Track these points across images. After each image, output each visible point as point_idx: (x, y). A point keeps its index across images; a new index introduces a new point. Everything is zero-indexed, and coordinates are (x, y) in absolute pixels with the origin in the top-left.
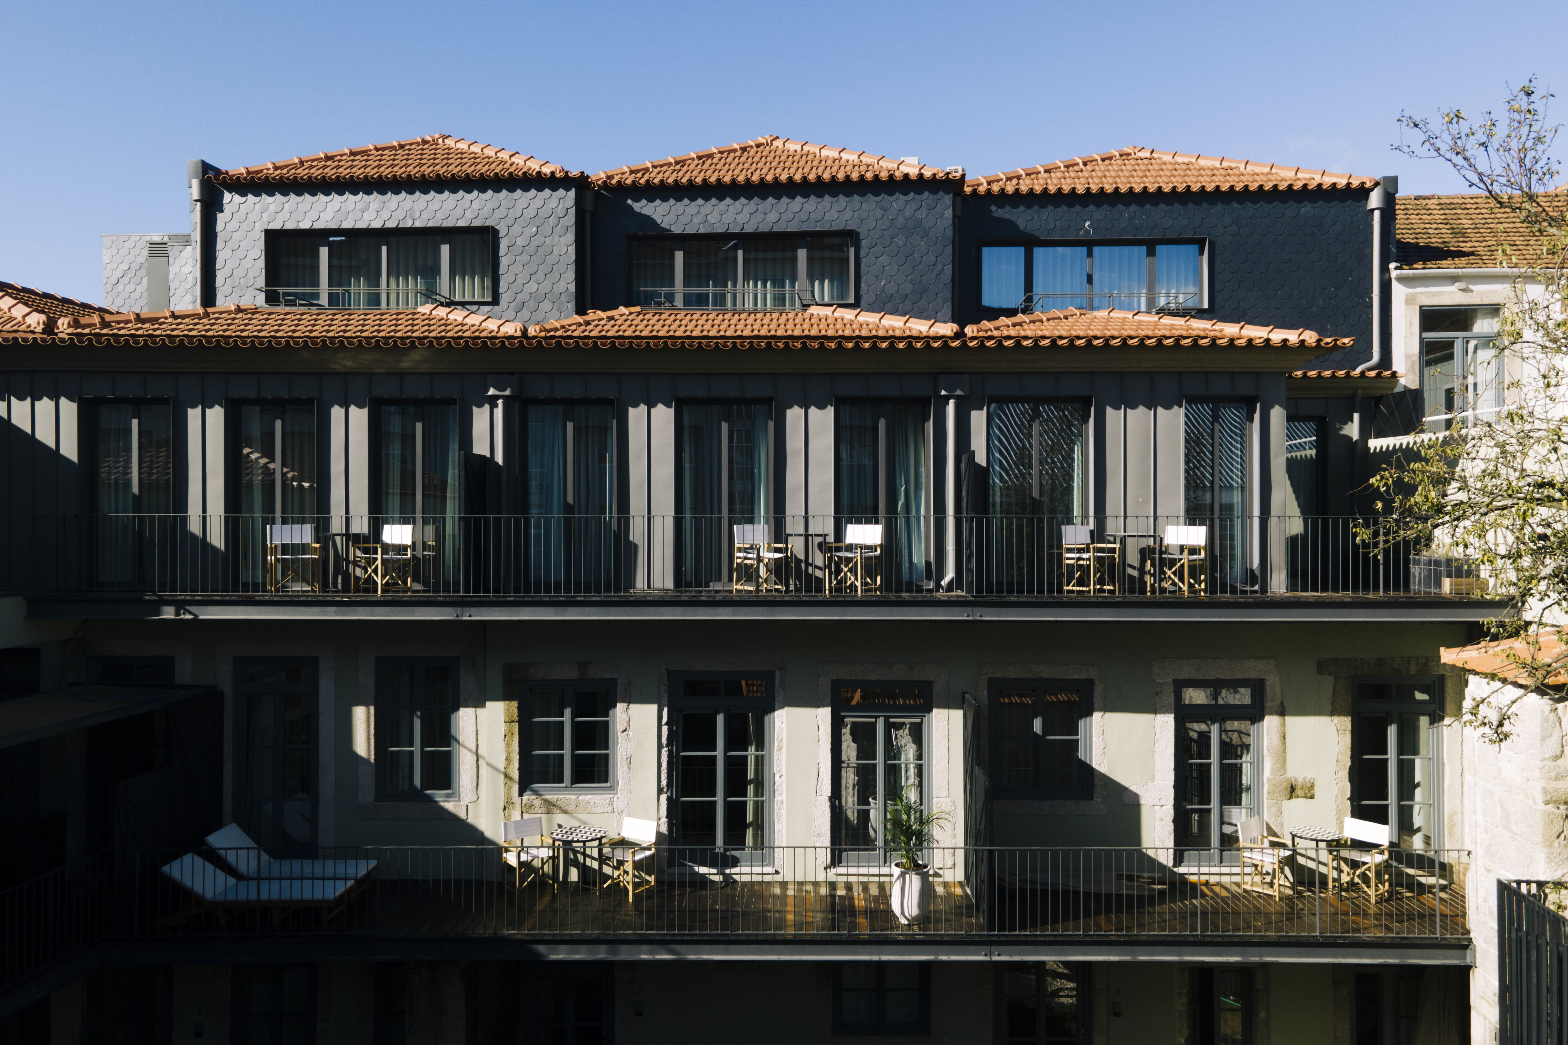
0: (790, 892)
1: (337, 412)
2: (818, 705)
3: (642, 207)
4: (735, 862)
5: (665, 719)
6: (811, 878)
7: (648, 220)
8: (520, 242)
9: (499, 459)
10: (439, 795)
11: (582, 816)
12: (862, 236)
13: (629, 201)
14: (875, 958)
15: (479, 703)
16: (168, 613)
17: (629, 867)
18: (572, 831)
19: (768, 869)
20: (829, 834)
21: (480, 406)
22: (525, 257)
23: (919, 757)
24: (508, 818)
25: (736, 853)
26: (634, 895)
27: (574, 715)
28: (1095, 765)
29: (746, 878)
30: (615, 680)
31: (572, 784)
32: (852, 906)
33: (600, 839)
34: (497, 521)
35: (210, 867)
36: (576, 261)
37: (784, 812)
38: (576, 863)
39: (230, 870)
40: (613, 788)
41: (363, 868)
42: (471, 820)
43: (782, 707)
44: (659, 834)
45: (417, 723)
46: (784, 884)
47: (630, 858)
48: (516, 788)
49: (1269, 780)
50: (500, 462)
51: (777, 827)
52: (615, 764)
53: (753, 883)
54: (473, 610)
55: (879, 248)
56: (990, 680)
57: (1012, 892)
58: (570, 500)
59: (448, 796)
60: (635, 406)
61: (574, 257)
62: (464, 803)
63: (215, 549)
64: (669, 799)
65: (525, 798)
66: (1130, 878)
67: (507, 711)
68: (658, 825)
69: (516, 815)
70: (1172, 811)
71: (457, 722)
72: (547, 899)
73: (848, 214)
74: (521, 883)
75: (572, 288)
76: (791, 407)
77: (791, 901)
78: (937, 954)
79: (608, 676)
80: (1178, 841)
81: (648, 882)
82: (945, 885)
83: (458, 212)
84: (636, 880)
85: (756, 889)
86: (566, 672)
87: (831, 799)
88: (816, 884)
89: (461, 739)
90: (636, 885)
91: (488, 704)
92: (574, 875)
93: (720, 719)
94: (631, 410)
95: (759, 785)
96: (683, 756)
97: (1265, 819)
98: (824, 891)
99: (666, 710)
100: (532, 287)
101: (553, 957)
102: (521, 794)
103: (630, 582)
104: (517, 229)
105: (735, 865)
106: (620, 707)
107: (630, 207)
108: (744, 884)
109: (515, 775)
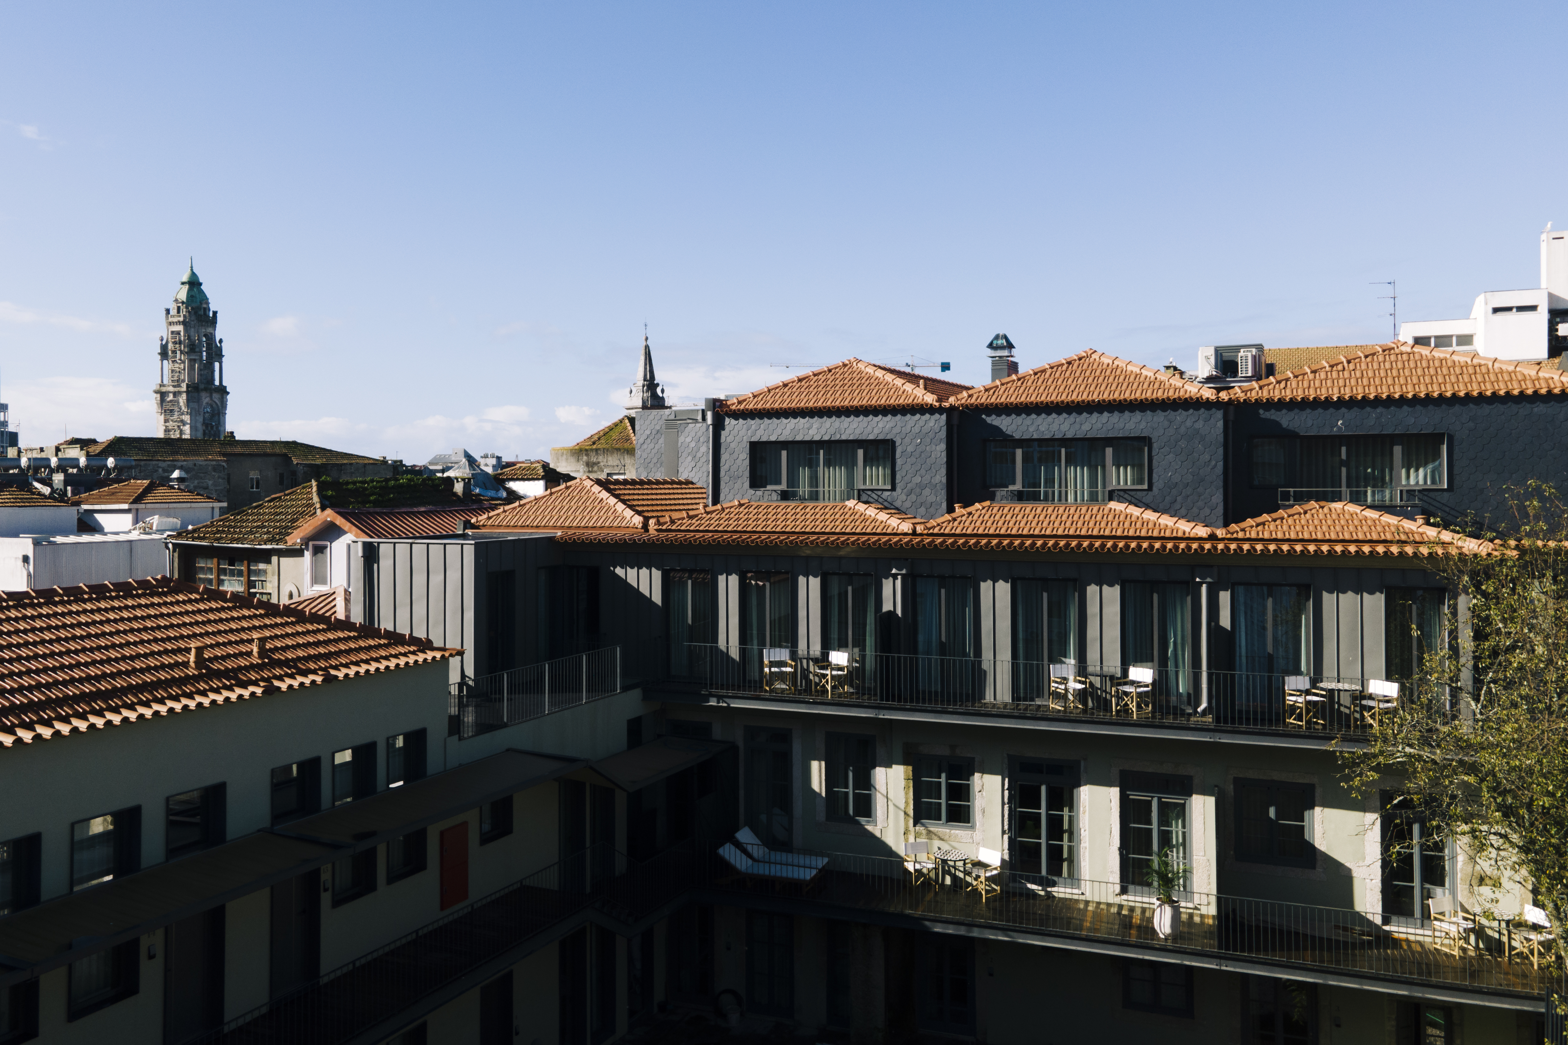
0: (1090, 908)
1: (802, 580)
2: (1110, 785)
3: (993, 420)
4: (1054, 884)
5: (1006, 786)
6: (1103, 900)
7: (997, 429)
8: (910, 449)
9: (899, 612)
10: (863, 820)
11: (953, 844)
12: (1153, 440)
13: (984, 416)
14: (1140, 957)
15: (888, 765)
16: (713, 703)
17: (982, 879)
18: (947, 853)
19: (1075, 891)
20: (1118, 872)
21: (887, 578)
22: (913, 459)
23: (1184, 827)
24: (906, 840)
25: (1056, 879)
26: (986, 898)
27: (947, 778)
28: (1317, 845)
29: (1062, 895)
30: (974, 758)
31: (947, 822)
32: (1131, 922)
33: (964, 860)
34: (899, 658)
35: (738, 852)
36: (947, 462)
37: (1087, 854)
38: (949, 873)
39: (749, 856)
40: (973, 828)
41: (822, 862)
42: (883, 839)
43: (1085, 785)
44: (1003, 860)
45: (851, 775)
46: (1087, 903)
47: (983, 874)
48: (911, 822)
49: (1462, 869)
50: (900, 615)
51: (1083, 864)
52: (974, 811)
53: (1066, 899)
54: (885, 712)
55: (1167, 449)
56: (1235, 778)
57: (1250, 927)
58: (943, 639)
59: (868, 822)
60: (985, 581)
61: (945, 459)
62: (879, 826)
63: (733, 660)
64: (1010, 838)
65: (917, 828)
66: (1345, 929)
67: (906, 772)
68: (1002, 854)
69: (911, 839)
70: (1380, 885)
71: (875, 776)
72: (932, 895)
73: (1143, 425)
74: (916, 882)
75: (944, 480)
76: (1089, 585)
77: (1089, 915)
78: (1183, 960)
79: (969, 755)
80: (1384, 909)
81: (996, 890)
82: (1202, 916)
83: (869, 428)
84: (987, 888)
85: (1068, 904)
86: (942, 750)
87: (1120, 849)
88: (1109, 905)
89: (877, 787)
90: (987, 892)
91: (894, 766)
92: (948, 880)
93: (1043, 789)
94: (982, 584)
95: (1071, 833)
96: (1020, 812)
97: (1460, 898)
98: (1114, 910)
99: (1007, 780)
100: (917, 479)
101: (936, 930)
102: (915, 825)
103: (982, 696)
104: (907, 440)
105: (1054, 886)
106: (977, 775)
107: (984, 420)
108: (1060, 898)
109: (911, 813)
